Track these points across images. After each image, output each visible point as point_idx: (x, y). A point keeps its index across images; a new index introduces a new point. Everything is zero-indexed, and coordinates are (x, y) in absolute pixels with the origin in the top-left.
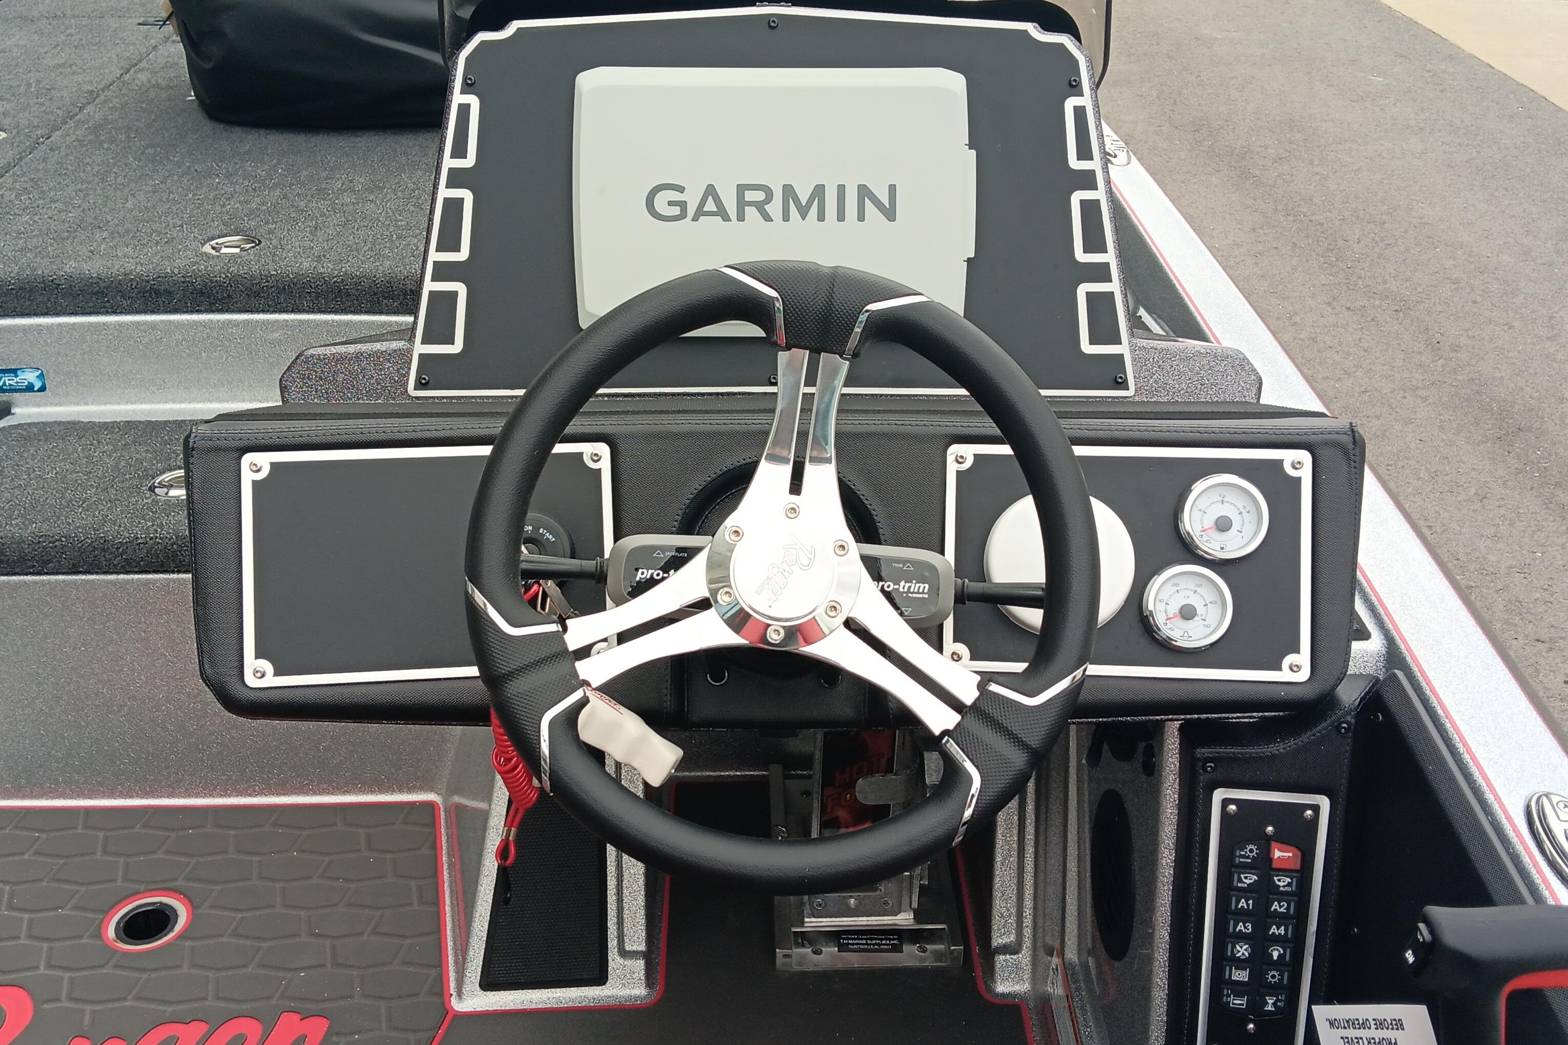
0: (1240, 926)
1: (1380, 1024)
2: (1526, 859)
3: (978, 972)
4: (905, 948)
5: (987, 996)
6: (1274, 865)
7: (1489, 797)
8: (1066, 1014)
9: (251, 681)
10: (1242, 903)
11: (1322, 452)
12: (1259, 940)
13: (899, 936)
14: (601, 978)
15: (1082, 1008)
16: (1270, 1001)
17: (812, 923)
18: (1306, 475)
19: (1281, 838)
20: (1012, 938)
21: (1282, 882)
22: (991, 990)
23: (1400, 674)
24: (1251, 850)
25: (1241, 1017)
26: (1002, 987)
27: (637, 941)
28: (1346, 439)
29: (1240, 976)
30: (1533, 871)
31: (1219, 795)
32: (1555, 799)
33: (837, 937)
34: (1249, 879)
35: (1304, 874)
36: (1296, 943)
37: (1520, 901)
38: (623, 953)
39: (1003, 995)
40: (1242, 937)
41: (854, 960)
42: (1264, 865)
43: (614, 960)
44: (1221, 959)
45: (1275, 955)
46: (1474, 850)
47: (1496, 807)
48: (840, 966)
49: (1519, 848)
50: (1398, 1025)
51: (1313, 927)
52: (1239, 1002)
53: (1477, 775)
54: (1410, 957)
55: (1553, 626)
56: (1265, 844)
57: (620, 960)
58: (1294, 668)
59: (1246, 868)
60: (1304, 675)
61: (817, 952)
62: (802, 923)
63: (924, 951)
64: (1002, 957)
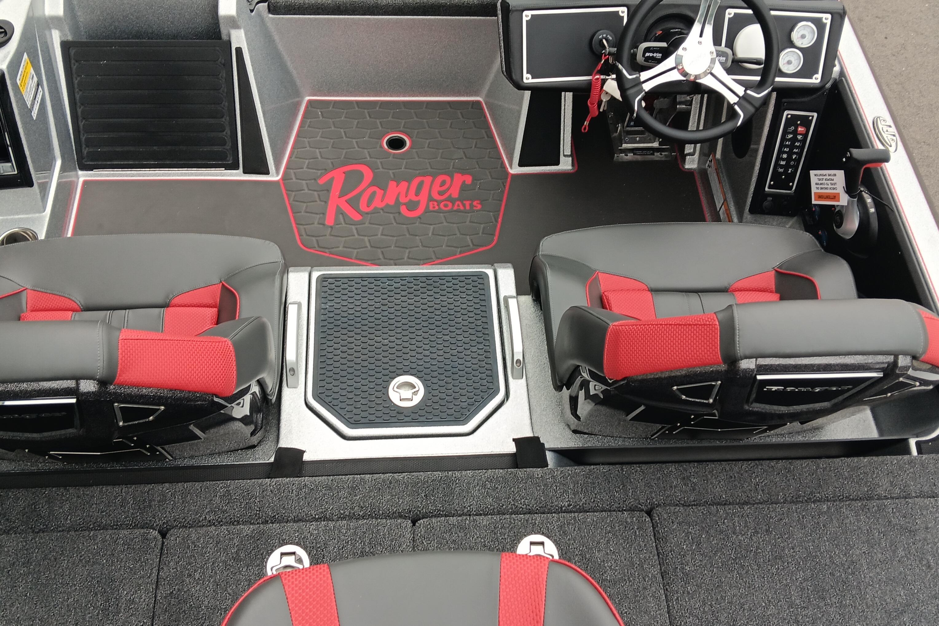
0: (785, 149)
1: (830, 175)
2: (871, 135)
3: (679, 161)
4: (655, 154)
5: (684, 170)
6: (798, 132)
7: (864, 117)
8: (715, 175)
9: (525, 81)
10: (787, 143)
11: (835, 16)
12: (790, 154)
13: (654, 150)
14: (557, 163)
15: (722, 173)
16: (790, 170)
17: (625, 146)
18: (828, 22)
19: (802, 125)
20: (692, 151)
21: (799, 137)
22: (684, 167)
23: (843, 79)
24: (793, 128)
25: (782, 174)
26: (687, 167)
27: (568, 151)
28: (842, 12)
29: (783, 163)
30: (872, 138)
31: (786, 113)
32: (881, 119)
33: (632, 150)
34: (790, 136)
35: (805, 135)
36: (800, 154)
37: (868, 147)
38: (565, 156)
39: (688, 169)
40: (785, 152)
41: (639, 158)
42: (795, 133)
43: (562, 158)
44: (779, 158)
45: (794, 157)
46: (857, 130)
47: (865, 120)
48: (634, 160)
49: (870, 132)
50: (835, 175)
51: (806, 150)
52: (781, 170)
53: (861, 111)
54: (844, 160)
55: (884, 10)
56: (797, 126)
57: (564, 158)
58: (816, 79)
59: (790, 133)
60: (818, 81)
61: (627, 155)
62: (621, 146)
63: (661, 155)
64: (688, 157)
